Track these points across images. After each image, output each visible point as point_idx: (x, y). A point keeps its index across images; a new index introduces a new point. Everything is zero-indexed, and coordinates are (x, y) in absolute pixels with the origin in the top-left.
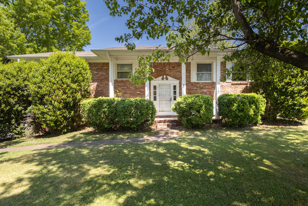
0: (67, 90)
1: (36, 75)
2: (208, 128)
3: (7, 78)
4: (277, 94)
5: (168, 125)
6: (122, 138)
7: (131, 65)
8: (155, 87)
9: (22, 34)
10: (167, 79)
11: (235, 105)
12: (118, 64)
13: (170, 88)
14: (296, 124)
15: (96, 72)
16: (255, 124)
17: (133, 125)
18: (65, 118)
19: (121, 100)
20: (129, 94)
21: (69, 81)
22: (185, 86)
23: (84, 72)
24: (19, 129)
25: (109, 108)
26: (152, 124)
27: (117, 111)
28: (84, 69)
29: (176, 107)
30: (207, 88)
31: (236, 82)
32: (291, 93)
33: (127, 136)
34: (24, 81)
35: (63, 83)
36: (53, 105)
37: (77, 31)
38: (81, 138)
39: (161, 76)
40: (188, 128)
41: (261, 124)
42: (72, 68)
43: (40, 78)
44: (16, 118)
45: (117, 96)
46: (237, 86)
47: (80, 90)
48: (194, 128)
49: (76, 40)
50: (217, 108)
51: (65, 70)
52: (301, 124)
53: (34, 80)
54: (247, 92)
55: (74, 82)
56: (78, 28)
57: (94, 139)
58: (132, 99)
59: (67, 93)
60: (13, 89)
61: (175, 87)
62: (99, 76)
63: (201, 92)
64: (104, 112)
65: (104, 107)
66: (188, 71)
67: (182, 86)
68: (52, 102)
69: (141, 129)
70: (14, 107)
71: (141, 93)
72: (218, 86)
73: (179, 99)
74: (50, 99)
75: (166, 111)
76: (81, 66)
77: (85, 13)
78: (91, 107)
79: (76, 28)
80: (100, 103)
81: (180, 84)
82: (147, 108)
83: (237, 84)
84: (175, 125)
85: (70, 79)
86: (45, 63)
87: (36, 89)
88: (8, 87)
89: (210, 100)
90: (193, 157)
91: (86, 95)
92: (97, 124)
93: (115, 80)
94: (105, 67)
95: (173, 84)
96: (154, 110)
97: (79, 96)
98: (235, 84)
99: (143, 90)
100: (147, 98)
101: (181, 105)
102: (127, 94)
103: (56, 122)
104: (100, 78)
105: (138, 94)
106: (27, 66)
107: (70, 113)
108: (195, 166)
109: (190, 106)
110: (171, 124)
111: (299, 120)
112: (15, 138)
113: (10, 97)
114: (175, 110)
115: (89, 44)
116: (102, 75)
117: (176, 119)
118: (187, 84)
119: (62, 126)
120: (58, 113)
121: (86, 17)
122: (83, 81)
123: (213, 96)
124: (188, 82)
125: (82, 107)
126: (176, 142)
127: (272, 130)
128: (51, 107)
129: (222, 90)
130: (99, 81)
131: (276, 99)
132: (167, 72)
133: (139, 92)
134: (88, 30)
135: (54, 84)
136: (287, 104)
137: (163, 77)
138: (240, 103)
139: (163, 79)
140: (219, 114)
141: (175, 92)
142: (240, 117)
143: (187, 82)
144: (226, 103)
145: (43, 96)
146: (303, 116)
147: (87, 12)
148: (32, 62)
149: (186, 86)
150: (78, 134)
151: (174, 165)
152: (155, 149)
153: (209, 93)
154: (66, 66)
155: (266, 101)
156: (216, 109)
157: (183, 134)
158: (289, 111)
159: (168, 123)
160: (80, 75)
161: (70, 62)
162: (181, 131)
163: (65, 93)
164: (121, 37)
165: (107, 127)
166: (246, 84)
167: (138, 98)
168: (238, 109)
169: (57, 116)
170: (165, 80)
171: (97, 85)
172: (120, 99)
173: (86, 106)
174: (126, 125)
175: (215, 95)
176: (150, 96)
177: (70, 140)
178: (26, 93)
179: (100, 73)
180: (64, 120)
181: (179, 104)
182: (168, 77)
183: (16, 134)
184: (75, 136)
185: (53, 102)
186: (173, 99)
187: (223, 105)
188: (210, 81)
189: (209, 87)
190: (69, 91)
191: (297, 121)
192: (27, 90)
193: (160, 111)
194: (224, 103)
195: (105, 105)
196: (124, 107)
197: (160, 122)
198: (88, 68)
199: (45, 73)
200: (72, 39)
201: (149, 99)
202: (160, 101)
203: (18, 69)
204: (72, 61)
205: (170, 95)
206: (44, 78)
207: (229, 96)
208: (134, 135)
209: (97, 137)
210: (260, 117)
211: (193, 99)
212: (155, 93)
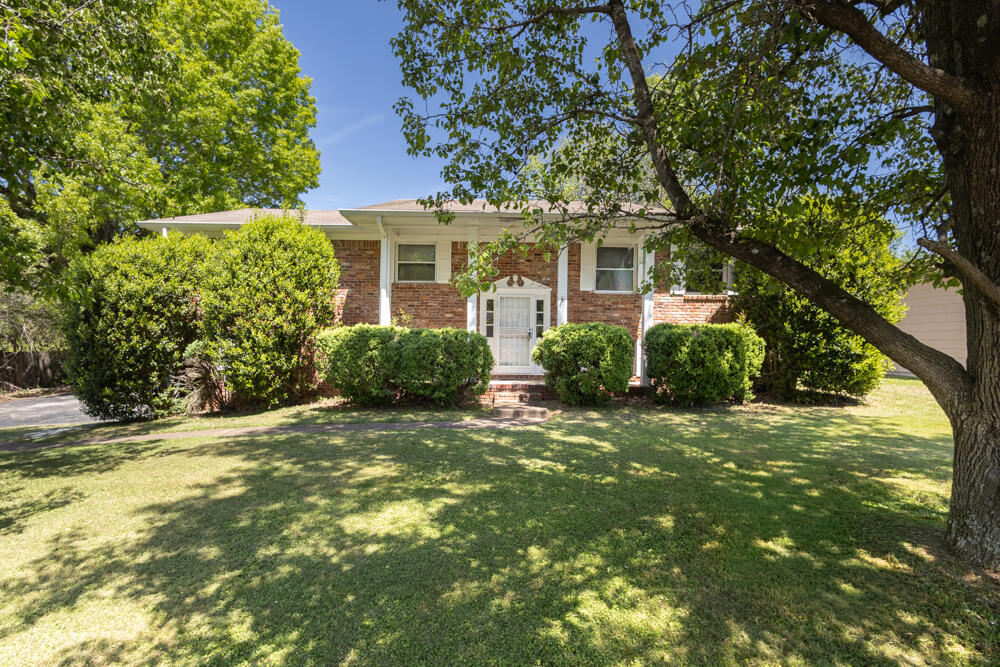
0: (285, 307)
1: (218, 269)
2: (618, 406)
3: (146, 275)
4: (792, 328)
5: (521, 398)
6: (414, 421)
7: (433, 246)
8: (490, 305)
9: (149, 160)
10: (521, 284)
11: (684, 349)
12: (400, 246)
13: (528, 307)
14: (843, 402)
15: (348, 264)
16: (739, 400)
17: (436, 393)
18: (278, 371)
19: (411, 332)
20: (426, 318)
21: (290, 285)
22: (566, 301)
23: (325, 264)
24: (164, 396)
25: (382, 349)
26: (482, 391)
27: (401, 356)
28: (323, 257)
29: (542, 353)
30: (622, 309)
31: (695, 296)
32: (824, 324)
33: (424, 416)
34: (181, 281)
35: (277, 288)
36: (254, 341)
37: (286, 153)
38: (318, 417)
39: (507, 276)
40: (570, 405)
41: (753, 401)
42: (299, 254)
43: (226, 275)
44: (161, 369)
45: (400, 323)
46: (697, 305)
47: (315, 306)
48: (585, 404)
49: (283, 174)
50: (645, 357)
51: (282, 257)
52: (855, 403)
53: (212, 280)
54: (721, 322)
55: (300, 287)
56: (291, 145)
57: (347, 420)
58: (436, 331)
59: (285, 312)
60: (157, 300)
61: (540, 304)
62: (353, 273)
63: (604, 318)
64: (371, 360)
65: (372, 347)
66: (575, 265)
67: (559, 302)
68: (250, 332)
69: (456, 404)
70: (158, 343)
71: (457, 318)
72: (648, 305)
73: (549, 334)
74: (248, 325)
75: (517, 364)
76: (317, 250)
77: (307, 106)
78: (341, 347)
79: (285, 144)
80: (363, 337)
81: (554, 296)
82: (472, 353)
83: (697, 301)
84: (540, 395)
85: (294, 279)
86: (237, 242)
87: (217, 302)
88: (147, 294)
89: (625, 337)
90: (576, 456)
91: (325, 317)
92: (353, 387)
93: (393, 284)
94: (368, 252)
95: (536, 296)
96: (489, 358)
97: (310, 319)
98: (693, 301)
99: (460, 310)
100: (471, 328)
101: (555, 348)
102: (422, 318)
103: (257, 379)
104: (355, 279)
105: (449, 320)
106: (187, 245)
107: (289, 360)
108: (578, 469)
109: (576, 351)
110: (528, 395)
111: (851, 393)
112: (156, 417)
113: (151, 319)
114: (539, 358)
115: (314, 185)
116: (361, 271)
117: (543, 383)
118: (570, 299)
119: (270, 389)
120: (263, 357)
121: (310, 116)
122: (321, 284)
123: (635, 329)
124: (575, 294)
125: (319, 346)
126: (539, 429)
127: (779, 416)
128: (247, 344)
129: (660, 315)
130: (353, 284)
131: (789, 340)
132: (521, 267)
133: (451, 315)
134: (313, 149)
135: (258, 290)
136: (815, 352)
137: (511, 278)
138: (696, 344)
139: (510, 283)
140: (649, 372)
141: (540, 318)
142: (696, 381)
143: (571, 293)
144: (663, 344)
145: (231, 319)
146: (857, 383)
147: (313, 102)
148: (198, 236)
149: (569, 303)
150: (307, 409)
151: (534, 465)
152: (492, 440)
153: (626, 321)
154: (285, 249)
155: (764, 343)
156: (643, 361)
157: (556, 415)
158: (822, 369)
159: (523, 393)
160: (315, 271)
161: (294, 239)
162: (553, 409)
163: (280, 312)
164: (430, 197)
165: (378, 394)
166: (720, 301)
167: (451, 330)
168: (692, 361)
169: (259, 366)
170: (515, 285)
171: (348, 296)
172: (407, 330)
173: (330, 345)
174: (421, 391)
175: (640, 327)
176: (478, 325)
177: (294, 421)
178: (184, 310)
179: (357, 266)
180: (275, 377)
181: (549, 344)
182: (523, 278)
183: (158, 407)
184: (299, 414)
185: (253, 333)
186: (534, 334)
187: (656, 351)
188: (629, 292)
189: (628, 306)
190: (289, 308)
191: (848, 395)
192: (186, 303)
193: (501, 364)
194: (658, 344)
195: (373, 343)
196: (418, 348)
197: (501, 389)
198: (332, 253)
199: (237, 264)
200: (273, 174)
201: (475, 332)
202: (501, 337)
203: (167, 253)
204: (298, 237)
205: (528, 325)
206: (234, 275)
207: (671, 327)
208: (441, 415)
209: (353, 417)
210: (748, 384)
211: (582, 333)
212: (490, 319)
